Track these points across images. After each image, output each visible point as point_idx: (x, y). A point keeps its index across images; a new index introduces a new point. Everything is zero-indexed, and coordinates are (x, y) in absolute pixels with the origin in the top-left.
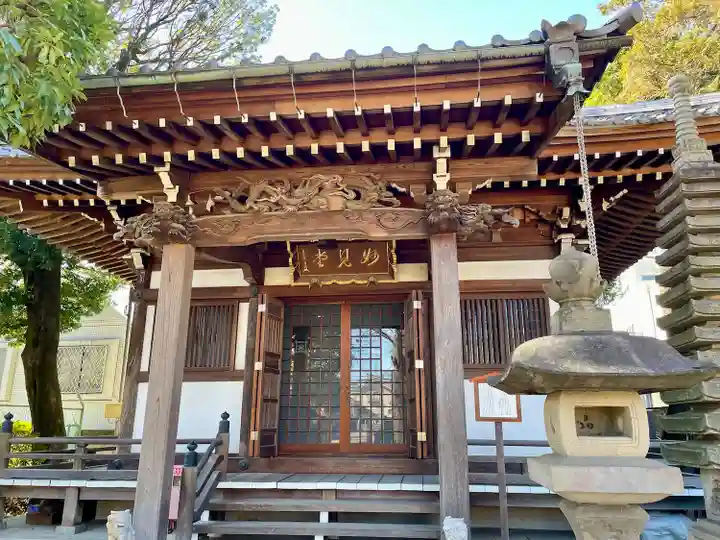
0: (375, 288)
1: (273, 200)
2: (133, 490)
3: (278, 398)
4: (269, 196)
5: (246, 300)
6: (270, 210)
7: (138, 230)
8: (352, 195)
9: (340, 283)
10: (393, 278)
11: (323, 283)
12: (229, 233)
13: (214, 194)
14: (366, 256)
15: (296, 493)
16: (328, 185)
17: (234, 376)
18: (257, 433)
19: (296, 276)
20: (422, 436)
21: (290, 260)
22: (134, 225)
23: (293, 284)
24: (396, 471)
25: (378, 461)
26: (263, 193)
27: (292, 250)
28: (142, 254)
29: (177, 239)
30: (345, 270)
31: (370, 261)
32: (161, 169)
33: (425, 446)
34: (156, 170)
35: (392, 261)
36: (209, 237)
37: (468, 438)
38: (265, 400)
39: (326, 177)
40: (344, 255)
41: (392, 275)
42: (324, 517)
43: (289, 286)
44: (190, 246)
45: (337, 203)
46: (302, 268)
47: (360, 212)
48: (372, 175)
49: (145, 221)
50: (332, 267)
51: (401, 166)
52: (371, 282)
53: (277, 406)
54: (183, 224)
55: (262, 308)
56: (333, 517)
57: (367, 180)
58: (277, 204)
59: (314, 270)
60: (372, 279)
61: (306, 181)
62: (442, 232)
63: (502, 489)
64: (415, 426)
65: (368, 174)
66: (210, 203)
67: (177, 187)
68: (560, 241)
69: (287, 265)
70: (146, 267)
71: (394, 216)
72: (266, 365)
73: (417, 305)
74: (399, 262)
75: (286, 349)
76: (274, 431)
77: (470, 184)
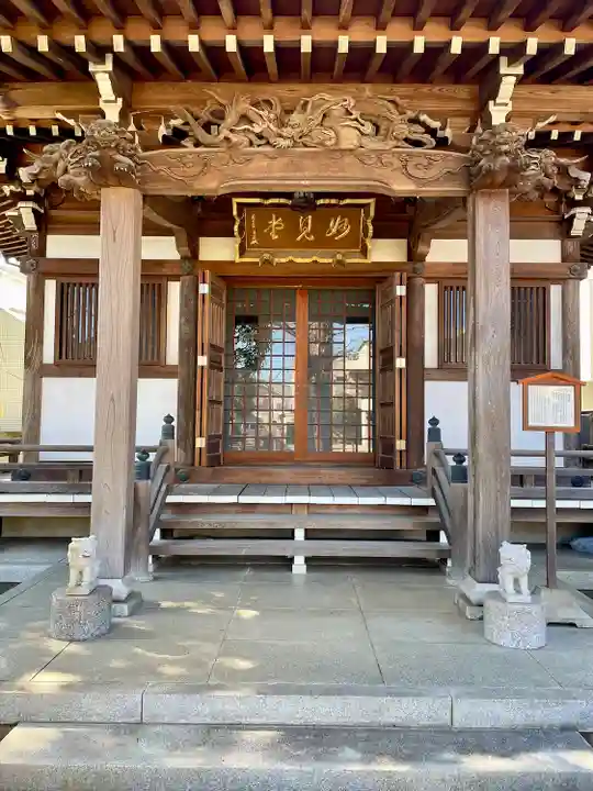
0: (342, 268)
1: (257, 129)
2: (88, 505)
3: (222, 399)
4: (251, 122)
5: (176, 278)
6: (251, 144)
7: (61, 165)
8: (368, 128)
9: (299, 260)
10: (366, 257)
11: (276, 260)
12: (195, 176)
13: (169, 116)
14: (334, 226)
15: (259, 509)
16: (337, 111)
17: (169, 373)
18: (204, 439)
19: (242, 251)
20: (400, 445)
21: (236, 228)
22: (56, 155)
23: (238, 260)
24: (364, 482)
25: (342, 472)
26: (245, 118)
27: (240, 214)
28: (34, 211)
29: (122, 179)
30: (305, 244)
31: (339, 232)
32: (100, 68)
33: (404, 454)
34: (92, 68)
35: (366, 235)
36: (166, 180)
37: (512, 448)
38: (211, 402)
39: (334, 99)
40: (306, 224)
41: (364, 252)
42: (299, 534)
43: (233, 263)
44: (137, 191)
45: (349, 138)
46: (250, 239)
47: (379, 153)
48: (398, 99)
49: (73, 149)
50: (289, 239)
51: (436, 89)
52: (339, 262)
53: (222, 408)
54: (131, 157)
55: (204, 289)
56: (311, 535)
57: (390, 106)
58: (260, 136)
59: (266, 242)
60: (339, 257)
61: (306, 103)
62: (492, 186)
63: (550, 503)
64: (393, 433)
65: (391, 98)
66: (162, 131)
67: (120, 100)
68: (573, 216)
69: (231, 234)
70: (39, 229)
71: (425, 162)
72: (211, 360)
73: (401, 291)
74: (377, 235)
75: (230, 340)
76: (219, 437)
77: (530, 121)
